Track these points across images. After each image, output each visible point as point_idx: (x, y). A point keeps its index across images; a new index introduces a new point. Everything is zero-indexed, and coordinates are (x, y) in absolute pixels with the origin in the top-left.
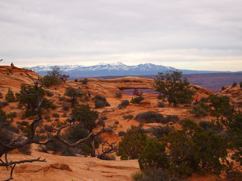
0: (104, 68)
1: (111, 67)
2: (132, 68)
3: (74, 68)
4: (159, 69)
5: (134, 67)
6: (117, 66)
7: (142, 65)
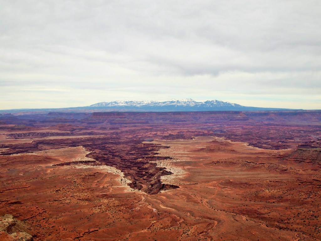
1: (180, 103)
2: (198, 104)
4: (223, 105)
5: (200, 104)
7: (209, 101)
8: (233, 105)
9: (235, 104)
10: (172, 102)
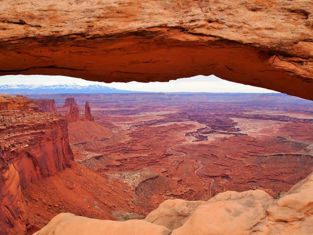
0: (62, 87)
2: (84, 87)
3: (37, 87)
6: (72, 86)
7: (92, 86)
8: (111, 88)
9: (113, 88)
10: (60, 86)
